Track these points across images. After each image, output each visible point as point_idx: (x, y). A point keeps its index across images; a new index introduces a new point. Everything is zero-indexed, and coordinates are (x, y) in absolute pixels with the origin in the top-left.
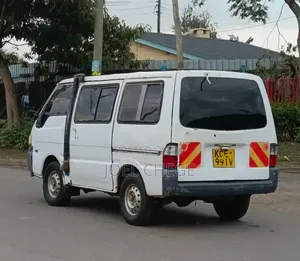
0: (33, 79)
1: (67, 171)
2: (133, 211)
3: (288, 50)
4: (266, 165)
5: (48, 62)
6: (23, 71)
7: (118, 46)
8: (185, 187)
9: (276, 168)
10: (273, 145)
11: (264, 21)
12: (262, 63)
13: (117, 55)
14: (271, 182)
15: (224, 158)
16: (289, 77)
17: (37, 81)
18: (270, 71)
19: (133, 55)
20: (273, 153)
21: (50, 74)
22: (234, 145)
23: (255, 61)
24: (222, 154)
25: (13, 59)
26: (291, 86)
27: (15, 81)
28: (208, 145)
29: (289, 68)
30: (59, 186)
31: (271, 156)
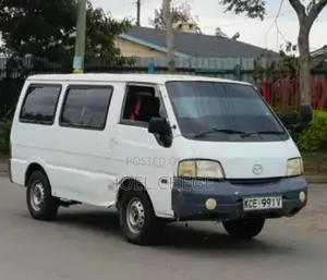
11: (262, 17)
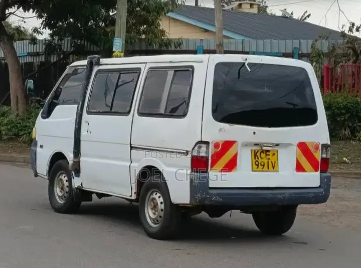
0: (43, 59)
1: (78, 172)
2: (155, 221)
3: (350, 30)
4: (316, 170)
5: (61, 39)
6: (31, 49)
7: (145, 21)
9: (328, 174)
10: (325, 146)
12: (318, 45)
13: (144, 32)
14: (322, 190)
15: (265, 161)
16: (350, 63)
17: (47, 61)
18: (328, 55)
19: (163, 32)
20: (324, 156)
21: (64, 53)
22: (277, 145)
23: (310, 42)
24: (263, 155)
25: (19, 33)
26: (353, 74)
27: (22, 61)
28: (246, 145)
29: (351, 51)
30: (67, 190)
31: (322, 159)
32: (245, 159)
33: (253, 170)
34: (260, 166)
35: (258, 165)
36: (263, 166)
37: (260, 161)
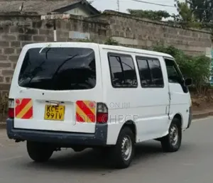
8: (18, 133)
14: (93, 135)
15: (54, 113)
20: (99, 111)
22: (63, 102)
24: (54, 109)
28: (40, 102)
31: (98, 113)
32: (39, 111)
33: (45, 119)
34: (50, 117)
35: (49, 116)
36: (53, 116)
37: (51, 113)
